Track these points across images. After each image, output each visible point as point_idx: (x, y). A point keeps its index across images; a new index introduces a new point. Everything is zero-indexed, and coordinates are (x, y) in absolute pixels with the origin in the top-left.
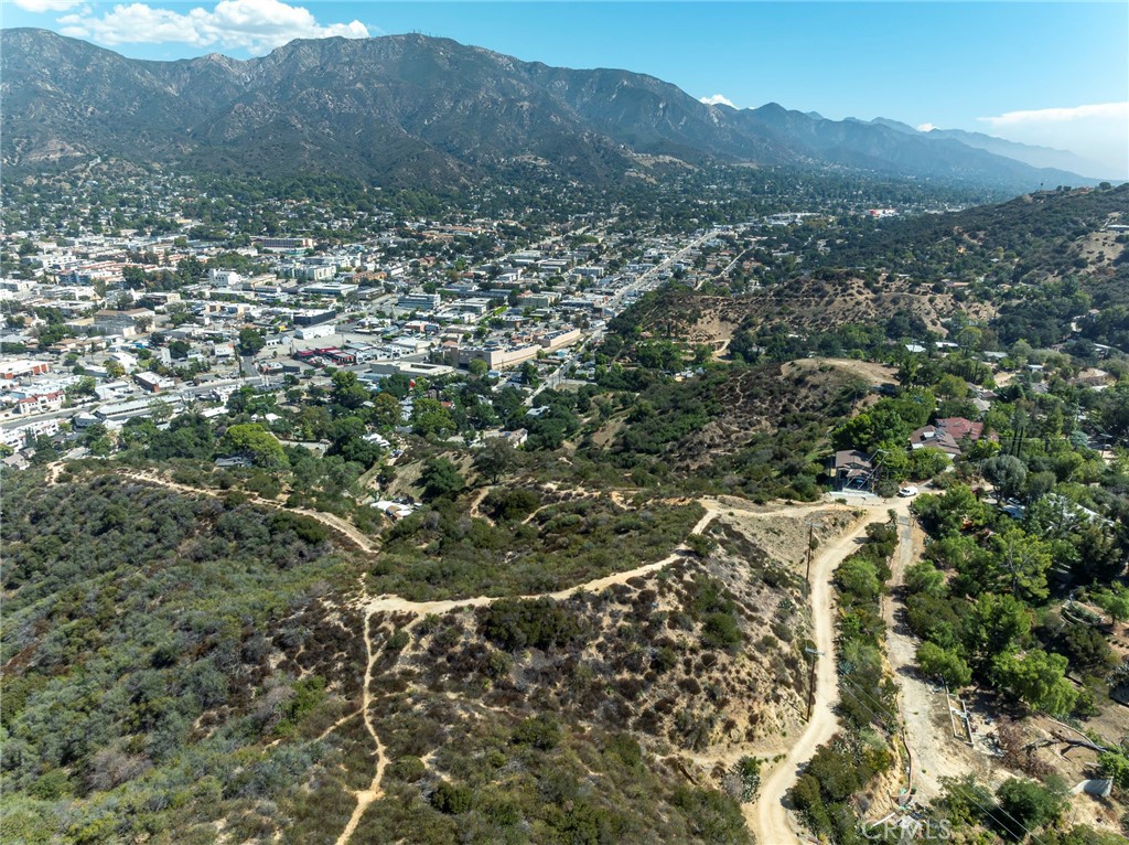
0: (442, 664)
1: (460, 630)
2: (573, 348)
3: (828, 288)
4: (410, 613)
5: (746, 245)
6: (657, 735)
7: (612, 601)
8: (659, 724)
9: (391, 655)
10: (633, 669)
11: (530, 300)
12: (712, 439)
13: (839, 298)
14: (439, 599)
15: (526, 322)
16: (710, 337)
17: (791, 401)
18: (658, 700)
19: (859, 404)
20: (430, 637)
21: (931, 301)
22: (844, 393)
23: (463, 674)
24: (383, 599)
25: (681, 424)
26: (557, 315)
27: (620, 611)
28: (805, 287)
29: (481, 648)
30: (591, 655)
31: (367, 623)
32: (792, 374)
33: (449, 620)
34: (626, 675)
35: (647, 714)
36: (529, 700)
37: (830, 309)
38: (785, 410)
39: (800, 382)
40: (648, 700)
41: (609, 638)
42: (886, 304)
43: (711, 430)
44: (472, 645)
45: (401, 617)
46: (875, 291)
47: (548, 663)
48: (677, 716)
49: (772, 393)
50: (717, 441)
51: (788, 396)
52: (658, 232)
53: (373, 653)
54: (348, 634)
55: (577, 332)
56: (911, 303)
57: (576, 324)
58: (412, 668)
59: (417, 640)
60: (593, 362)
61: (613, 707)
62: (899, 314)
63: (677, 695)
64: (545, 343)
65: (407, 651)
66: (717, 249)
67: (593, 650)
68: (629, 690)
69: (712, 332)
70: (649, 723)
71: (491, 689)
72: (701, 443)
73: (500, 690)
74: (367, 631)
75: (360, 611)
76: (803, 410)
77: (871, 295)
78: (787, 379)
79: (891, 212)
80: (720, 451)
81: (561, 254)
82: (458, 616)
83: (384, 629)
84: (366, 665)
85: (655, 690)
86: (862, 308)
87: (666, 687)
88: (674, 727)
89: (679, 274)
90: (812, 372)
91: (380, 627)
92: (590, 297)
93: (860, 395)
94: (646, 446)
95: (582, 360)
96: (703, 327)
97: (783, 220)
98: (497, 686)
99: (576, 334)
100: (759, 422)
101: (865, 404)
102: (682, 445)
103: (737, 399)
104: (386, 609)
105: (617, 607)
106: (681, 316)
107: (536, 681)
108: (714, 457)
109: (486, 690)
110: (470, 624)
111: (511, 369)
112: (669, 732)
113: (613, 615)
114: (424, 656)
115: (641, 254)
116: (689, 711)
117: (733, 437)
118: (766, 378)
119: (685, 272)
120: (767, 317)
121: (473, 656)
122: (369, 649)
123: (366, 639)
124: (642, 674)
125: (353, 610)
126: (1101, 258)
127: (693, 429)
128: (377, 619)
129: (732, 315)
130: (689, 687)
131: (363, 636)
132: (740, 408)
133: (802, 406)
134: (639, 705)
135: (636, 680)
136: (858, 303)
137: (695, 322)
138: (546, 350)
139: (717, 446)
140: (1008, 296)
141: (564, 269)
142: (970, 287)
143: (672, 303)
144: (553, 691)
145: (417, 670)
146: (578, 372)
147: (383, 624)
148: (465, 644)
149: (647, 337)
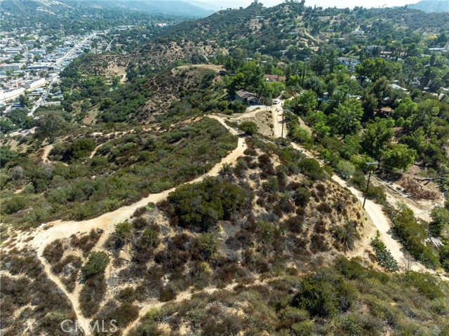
0: (153, 269)
1: (156, 228)
2: (45, 87)
3: (162, 46)
4: (93, 231)
5: (112, 38)
6: (328, 250)
7: (246, 169)
8: (325, 242)
9: (96, 282)
10: (288, 210)
11: (7, 67)
12: (152, 108)
13: (168, 51)
14: (112, 208)
15: (10, 78)
16: (116, 74)
17: (182, 85)
18: (314, 225)
19: (214, 81)
20: (128, 247)
21: (204, 49)
22: (205, 77)
23: (180, 268)
24: (46, 228)
25: (132, 104)
26: (28, 74)
27: (255, 174)
28: (152, 47)
29: (184, 238)
30: (258, 211)
31: (43, 260)
32: (178, 73)
33: (139, 224)
34: (285, 217)
35: (314, 238)
36: (243, 265)
37: (166, 55)
38: (180, 90)
39: (183, 75)
40: (308, 229)
41: (260, 194)
42: (188, 52)
43: (150, 104)
44: (173, 238)
45: (85, 240)
46: (182, 47)
47: (238, 229)
48: (330, 231)
49: (172, 83)
50: (154, 109)
51: (180, 83)
52: (66, 34)
53: (71, 290)
54: (24, 281)
55: (43, 80)
56: (197, 50)
57: (41, 75)
58: (126, 286)
59: (116, 255)
60: (60, 92)
61: (292, 243)
62: (194, 55)
63: (321, 218)
64: (27, 86)
65: (110, 271)
66: (100, 40)
67: (257, 207)
68: (294, 226)
69: (116, 71)
70: (318, 245)
71: (210, 270)
72: (147, 111)
73: (218, 268)
74: (47, 269)
75: (25, 250)
76: (189, 88)
77: (181, 49)
78: (177, 75)
79: (165, 24)
80: (157, 113)
81: (16, 46)
82: (145, 216)
83: (70, 259)
84: (70, 307)
85: (308, 220)
86: (179, 54)
87: (312, 215)
88: (334, 240)
89: (86, 51)
90: (187, 71)
91: (64, 257)
92: (43, 64)
93: (213, 77)
94: (118, 118)
95: (52, 91)
96: (111, 69)
97: (123, 28)
98: (213, 266)
99: (43, 81)
100: (171, 97)
101: (216, 81)
102: (137, 114)
103: (156, 88)
104: (60, 237)
105: (250, 172)
106: (99, 65)
107: (238, 247)
108: (156, 116)
109: (208, 274)
110: (161, 220)
111: (11, 101)
112: (333, 245)
113: (252, 177)
114: (132, 268)
115: (62, 43)
116: (334, 225)
117: (161, 105)
118: (167, 77)
119: (89, 50)
120: (139, 62)
121: (181, 248)
122: (62, 287)
123: (51, 277)
124: (294, 212)
125: (15, 251)
126: (256, 29)
127: (140, 105)
128: (54, 252)
129: (122, 63)
130: (324, 209)
131: (45, 276)
132: (159, 92)
133: (188, 86)
134: (305, 234)
135: (293, 218)
136: (177, 52)
137: (107, 67)
138: (29, 90)
139: (155, 111)
140: (230, 45)
141: (21, 53)
142: (217, 42)
143: (92, 60)
144: (254, 249)
145: (134, 286)
146: (53, 97)
147: (66, 254)
148: (166, 240)
149: (85, 77)
